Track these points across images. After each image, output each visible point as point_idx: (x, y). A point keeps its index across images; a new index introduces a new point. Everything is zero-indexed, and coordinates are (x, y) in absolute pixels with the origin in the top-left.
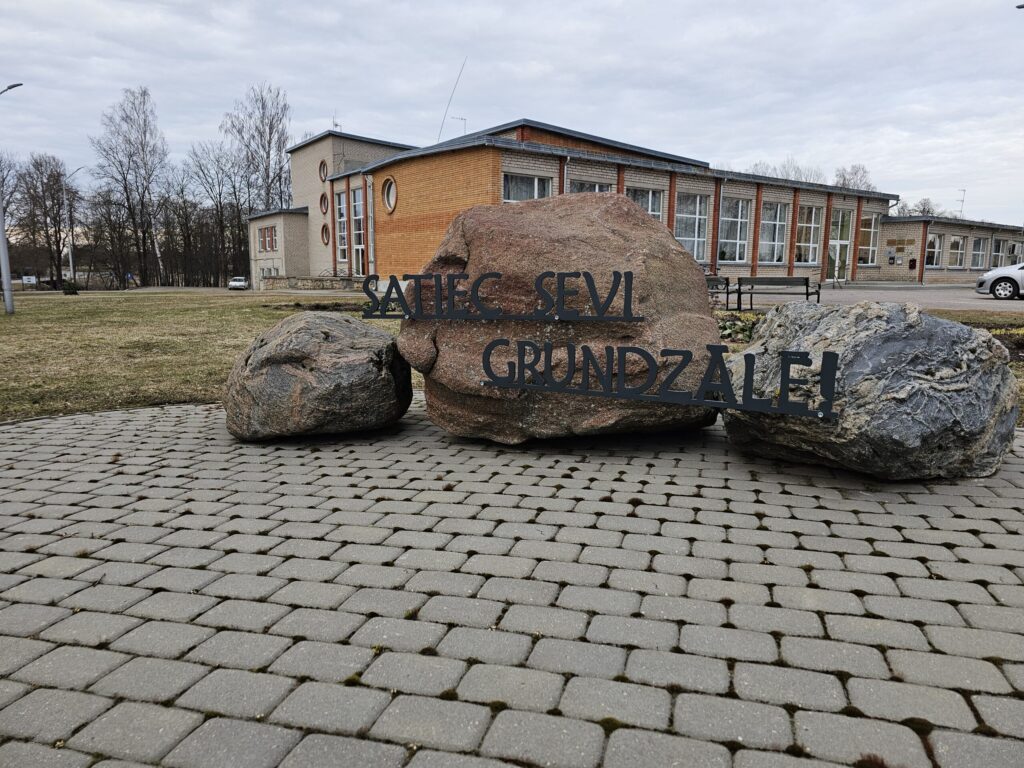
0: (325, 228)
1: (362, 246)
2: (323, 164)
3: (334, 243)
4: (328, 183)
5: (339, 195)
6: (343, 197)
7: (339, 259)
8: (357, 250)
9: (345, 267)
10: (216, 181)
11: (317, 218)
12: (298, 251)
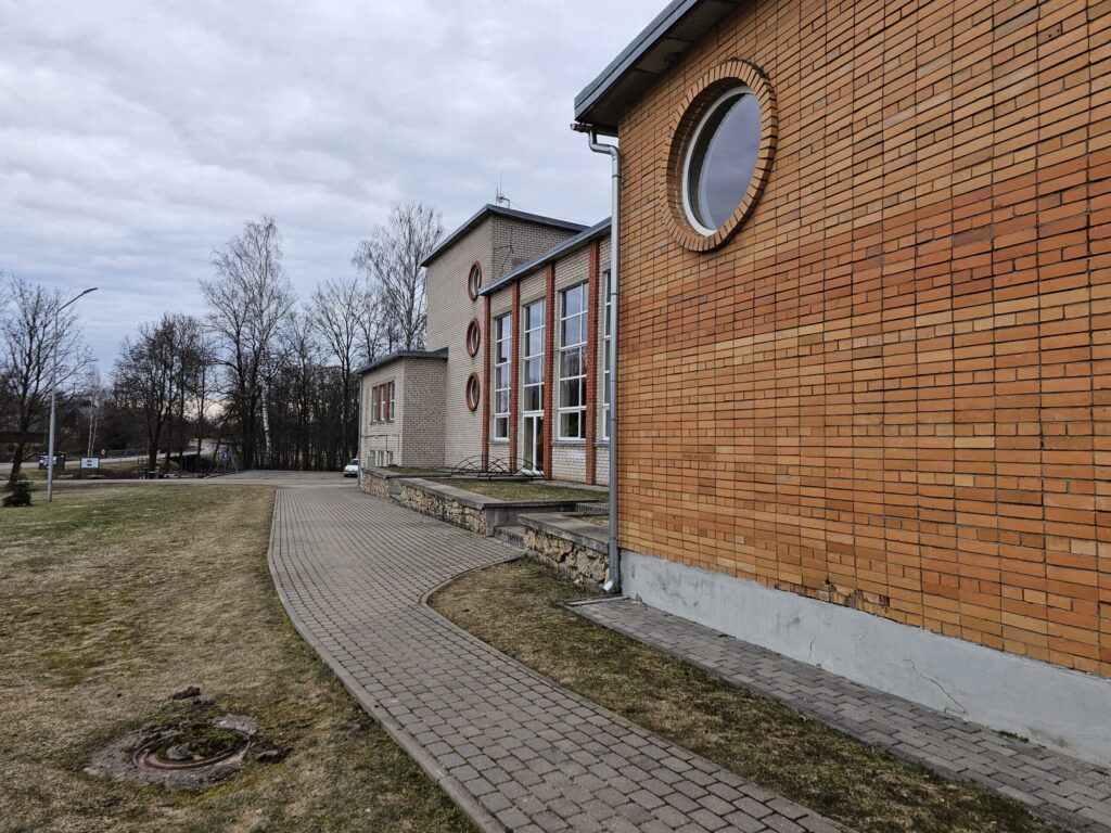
0: (472, 382)
1: (540, 413)
2: (475, 270)
3: (487, 407)
4: (481, 299)
5: (499, 319)
6: (508, 322)
7: (495, 437)
8: (529, 421)
9: (505, 453)
10: (344, 330)
11: (462, 365)
12: (427, 423)
